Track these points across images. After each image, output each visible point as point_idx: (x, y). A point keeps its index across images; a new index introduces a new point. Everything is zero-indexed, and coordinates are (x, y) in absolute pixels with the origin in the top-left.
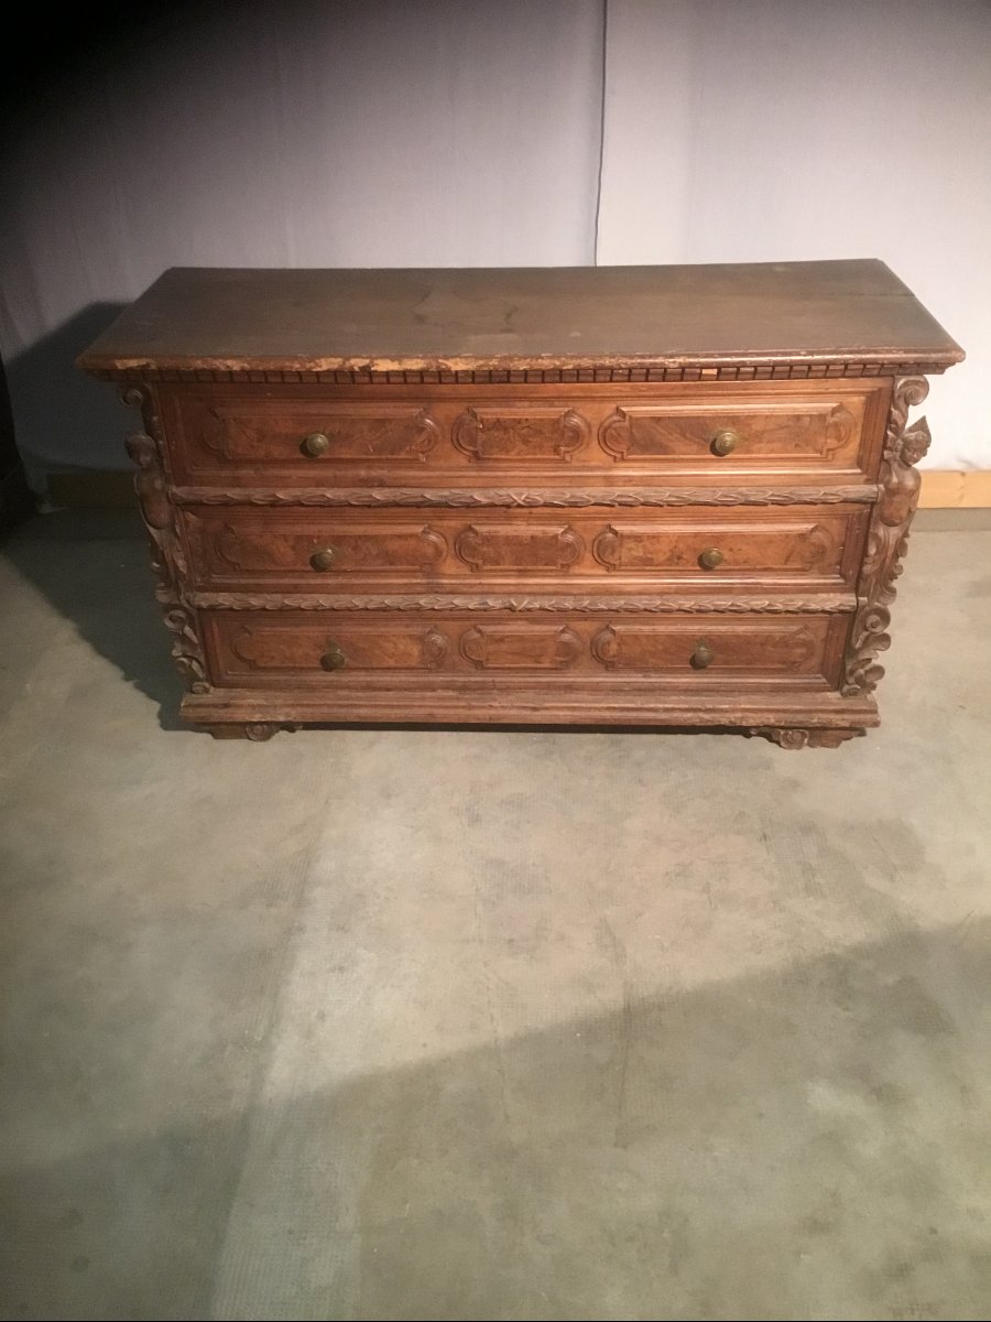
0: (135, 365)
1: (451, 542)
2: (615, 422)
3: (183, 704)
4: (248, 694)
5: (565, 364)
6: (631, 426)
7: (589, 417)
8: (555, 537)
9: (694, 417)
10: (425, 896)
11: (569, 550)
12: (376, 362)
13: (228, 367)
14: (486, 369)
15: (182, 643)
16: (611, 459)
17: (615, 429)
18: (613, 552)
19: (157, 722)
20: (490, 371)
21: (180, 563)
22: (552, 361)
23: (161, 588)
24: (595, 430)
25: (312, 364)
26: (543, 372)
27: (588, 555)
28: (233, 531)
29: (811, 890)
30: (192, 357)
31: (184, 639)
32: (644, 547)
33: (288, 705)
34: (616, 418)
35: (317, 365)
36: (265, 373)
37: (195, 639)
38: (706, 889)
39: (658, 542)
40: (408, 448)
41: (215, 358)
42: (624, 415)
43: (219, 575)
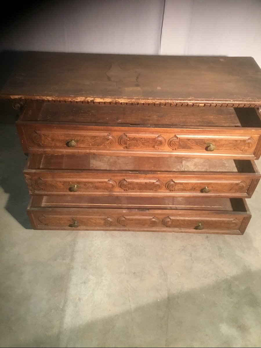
0: (17, 97)
1: (118, 183)
2: (174, 139)
5: (156, 102)
6: (179, 141)
7: (165, 137)
8: (154, 183)
9: (201, 139)
10: (109, 256)
11: (158, 186)
12: (95, 99)
13: (48, 99)
14: (131, 102)
16: (172, 150)
17: (174, 142)
18: (173, 187)
20: (132, 103)
22: (152, 101)
24: (167, 141)
25: (75, 99)
26: (149, 104)
27: (164, 187)
28: (42, 180)
29: (221, 256)
30: (36, 95)
32: (183, 186)
34: (175, 138)
35: (76, 99)
36: (60, 101)
38: (191, 255)
39: (188, 185)
40: (103, 145)
41: (44, 96)
42: (177, 138)
43: (38, 191)
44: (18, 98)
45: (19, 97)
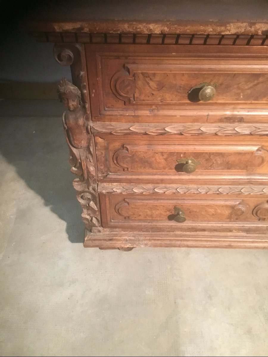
3: (86, 239)
4: (123, 233)
13: (150, 30)
15: (88, 209)
19: (65, 236)
21: (92, 169)
23: (77, 182)
28: (127, 150)
31: (89, 208)
33: (147, 240)
37: (95, 208)
43: (113, 174)
44: (74, 29)
45: (76, 27)
